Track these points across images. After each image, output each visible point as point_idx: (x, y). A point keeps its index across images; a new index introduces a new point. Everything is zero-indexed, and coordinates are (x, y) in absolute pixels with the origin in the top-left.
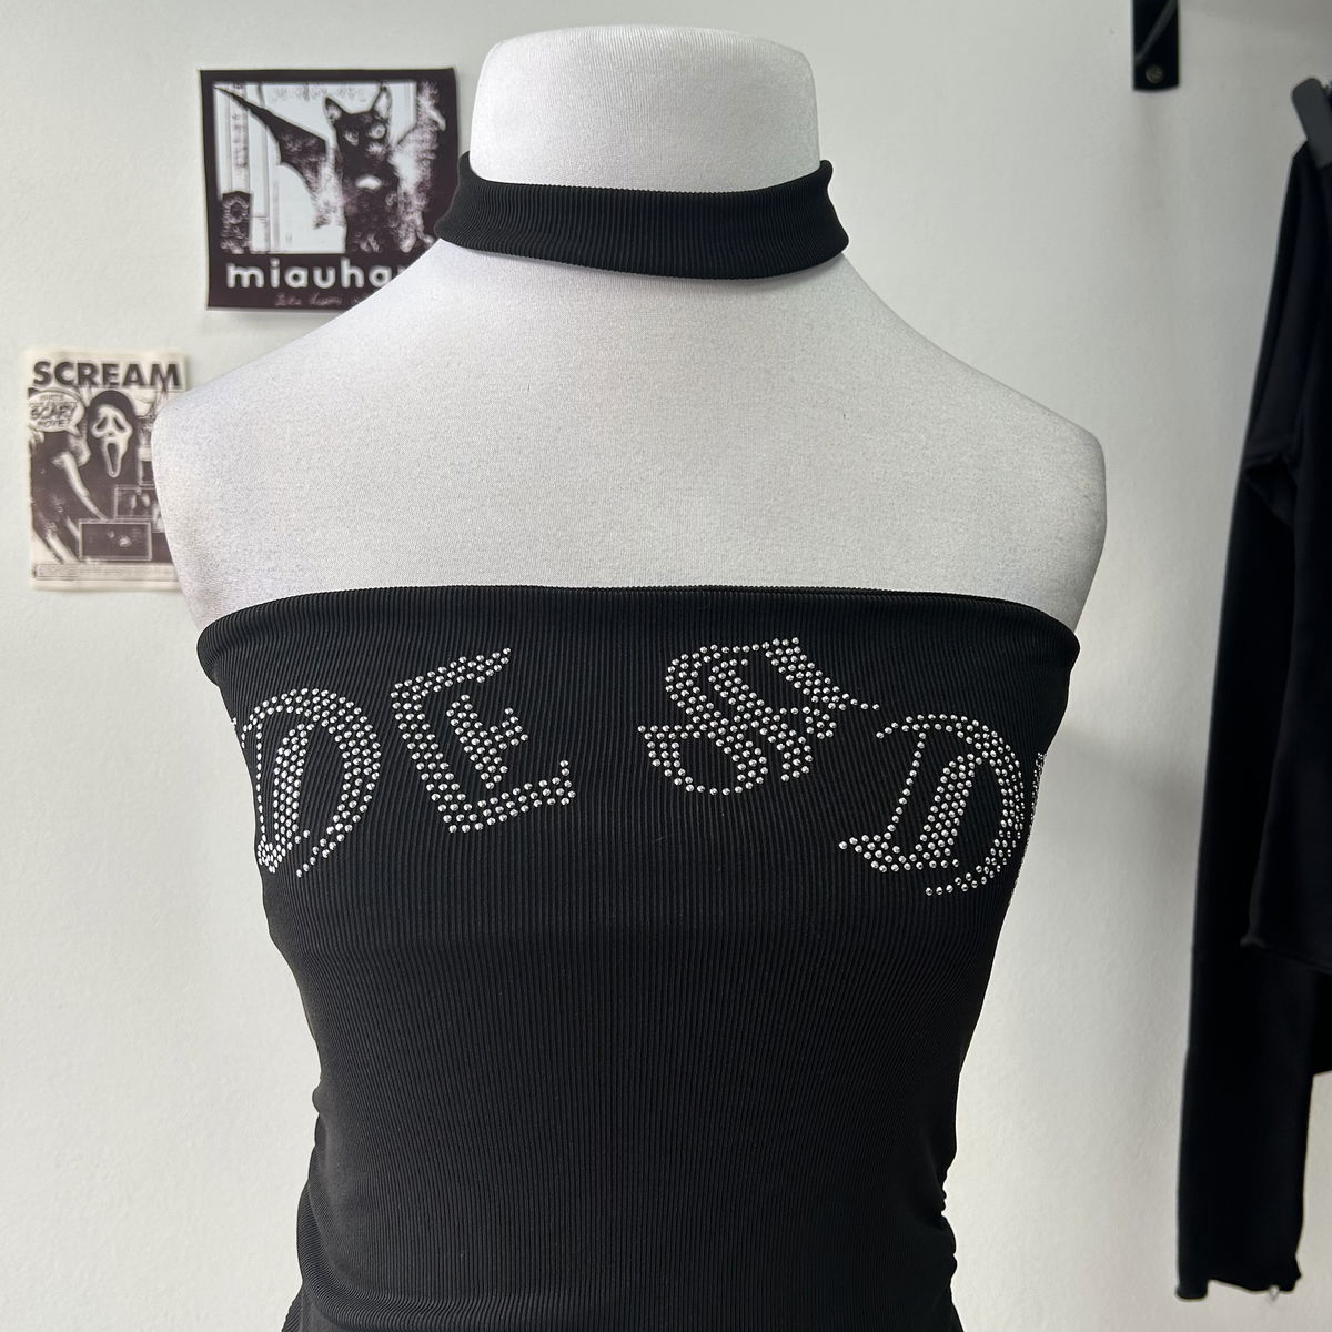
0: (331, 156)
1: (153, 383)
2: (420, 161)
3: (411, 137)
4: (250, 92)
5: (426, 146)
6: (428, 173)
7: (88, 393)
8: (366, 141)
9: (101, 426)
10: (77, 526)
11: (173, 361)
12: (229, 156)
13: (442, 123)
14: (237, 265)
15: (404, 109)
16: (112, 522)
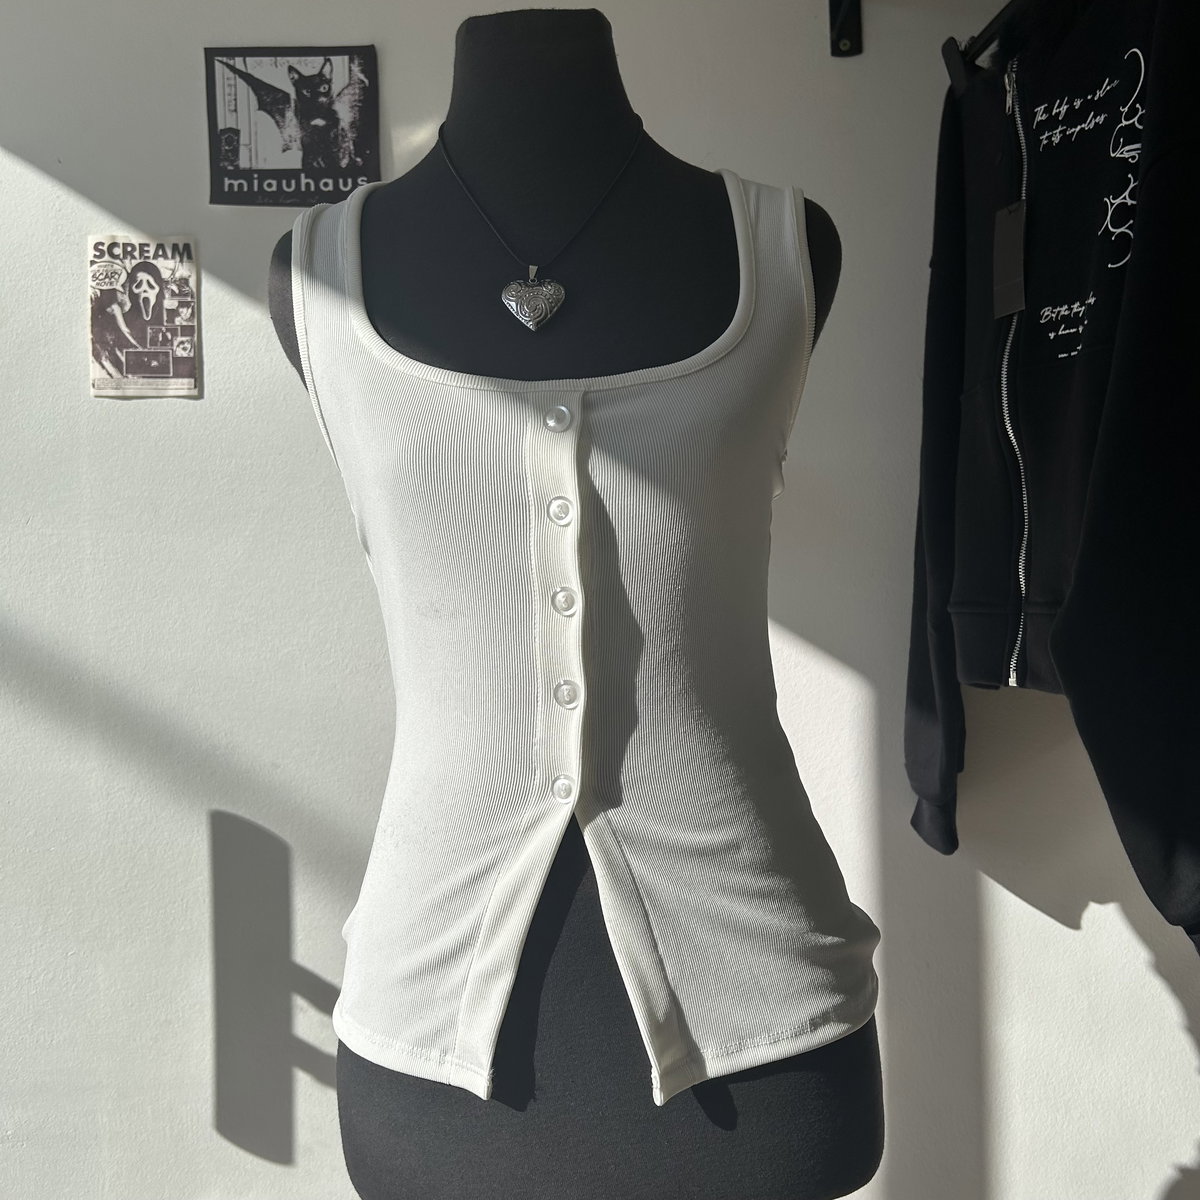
0: (293, 105)
1: (173, 257)
2: (352, 107)
3: (346, 91)
4: (238, 62)
5: (357, 97)
6: (357, 116)
7: (130, 264)
8: (317, 94)
9: (138, 287)
10: (122, 352)
11: (186, 242)
12: (225, 105)
13: (366, 81)
14: (230, 179)
15: (341, 71)
16: (146, 350)
